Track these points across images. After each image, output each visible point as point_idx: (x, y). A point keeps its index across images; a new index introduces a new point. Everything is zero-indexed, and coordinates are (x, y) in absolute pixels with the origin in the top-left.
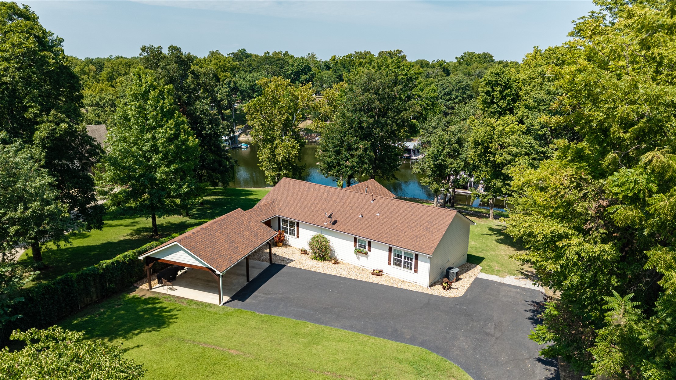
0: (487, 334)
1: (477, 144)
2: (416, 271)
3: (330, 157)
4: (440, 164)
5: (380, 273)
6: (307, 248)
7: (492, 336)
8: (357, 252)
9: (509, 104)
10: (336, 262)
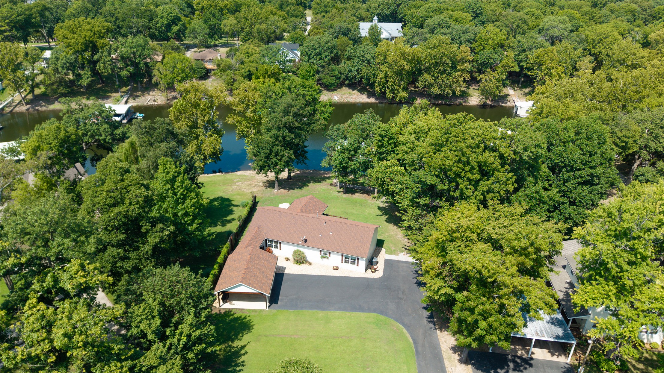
0: (400, 299)
1: (377, 179)
2: (358, 265)
3: (261, 160)
4: (344, 167)
5: (337, 268)
6: (291, 257)
7: (402, 299)
8: (322, 257)
9: (392, 148)
10: (310, 264)
